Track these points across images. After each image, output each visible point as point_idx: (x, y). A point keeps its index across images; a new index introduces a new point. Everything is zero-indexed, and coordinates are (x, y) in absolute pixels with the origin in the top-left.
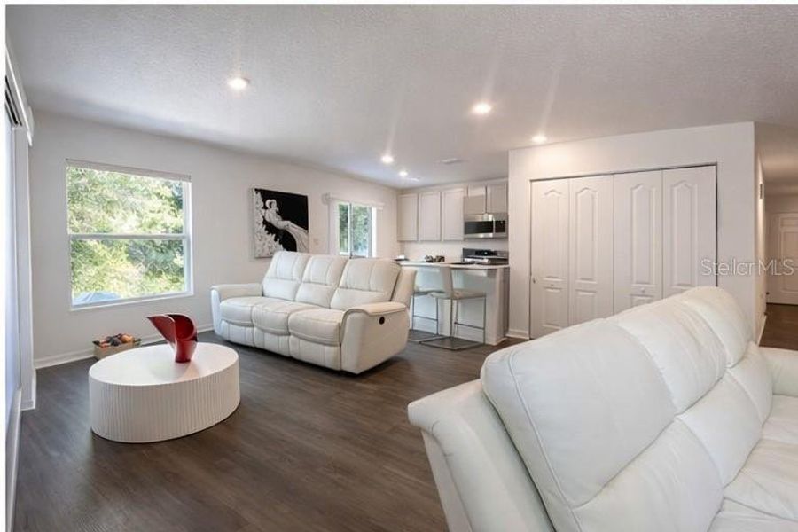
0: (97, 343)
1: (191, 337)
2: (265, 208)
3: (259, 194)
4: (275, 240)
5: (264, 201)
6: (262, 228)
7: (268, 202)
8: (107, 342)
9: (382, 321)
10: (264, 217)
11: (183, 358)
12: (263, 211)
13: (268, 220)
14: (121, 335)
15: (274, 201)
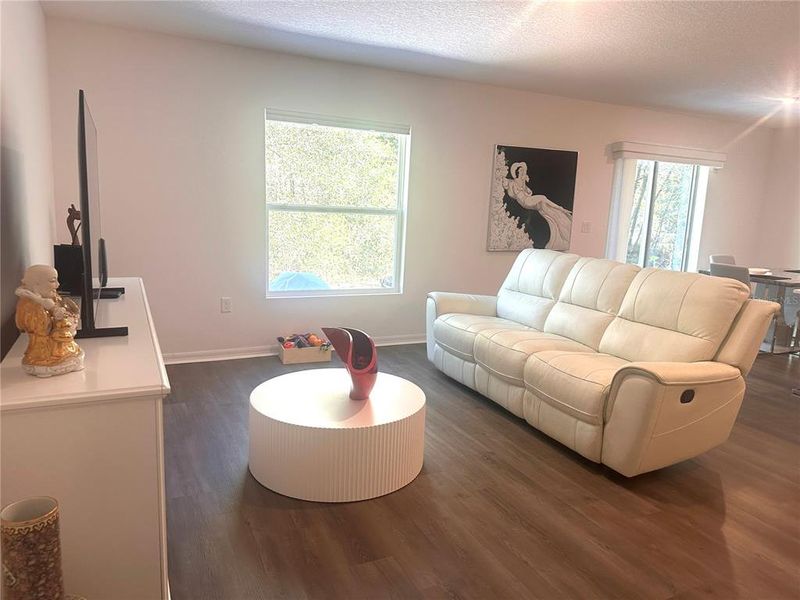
0: (281, 340)
1: (369, 368)
2: (509, 176)
3: (503, 153)
4: (519, 226)
5: (509, 165)
6: (501, 207)
7: (515, 166)
8: (293, 340)
9: (687, 396)
10: (506, 191)
11: (359, 396)
12: (507, 181)
13: (511, 194)
14: (309, 335)
15: (523, 165)
